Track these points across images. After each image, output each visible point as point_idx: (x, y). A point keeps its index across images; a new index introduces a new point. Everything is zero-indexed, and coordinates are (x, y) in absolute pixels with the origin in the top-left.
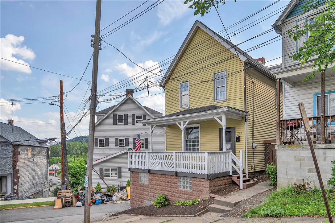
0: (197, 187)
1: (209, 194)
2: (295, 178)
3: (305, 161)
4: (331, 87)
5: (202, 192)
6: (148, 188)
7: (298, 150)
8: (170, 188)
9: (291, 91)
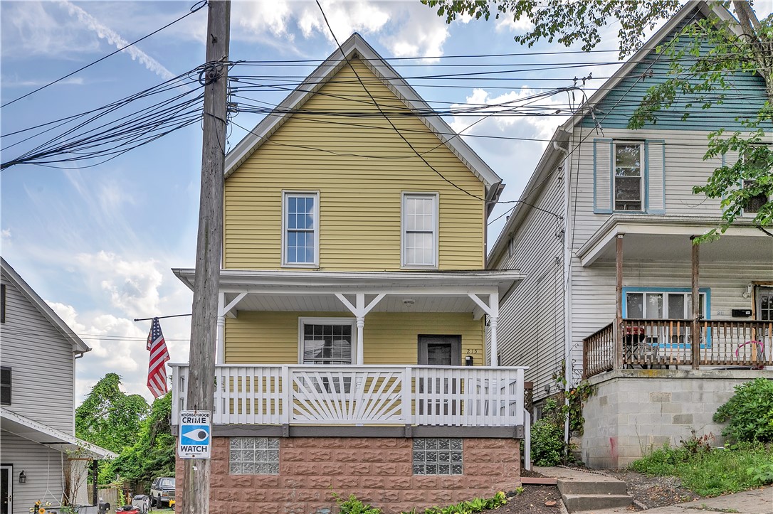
0: (483, 465)
1: (518, 478)
2: (652, 436)
3: (669, 401)
4: (648, 280)
5: (497, 475)
6: (277, 486)
7: (658, 380)
8: (381, 478)
9: (583, 274)
